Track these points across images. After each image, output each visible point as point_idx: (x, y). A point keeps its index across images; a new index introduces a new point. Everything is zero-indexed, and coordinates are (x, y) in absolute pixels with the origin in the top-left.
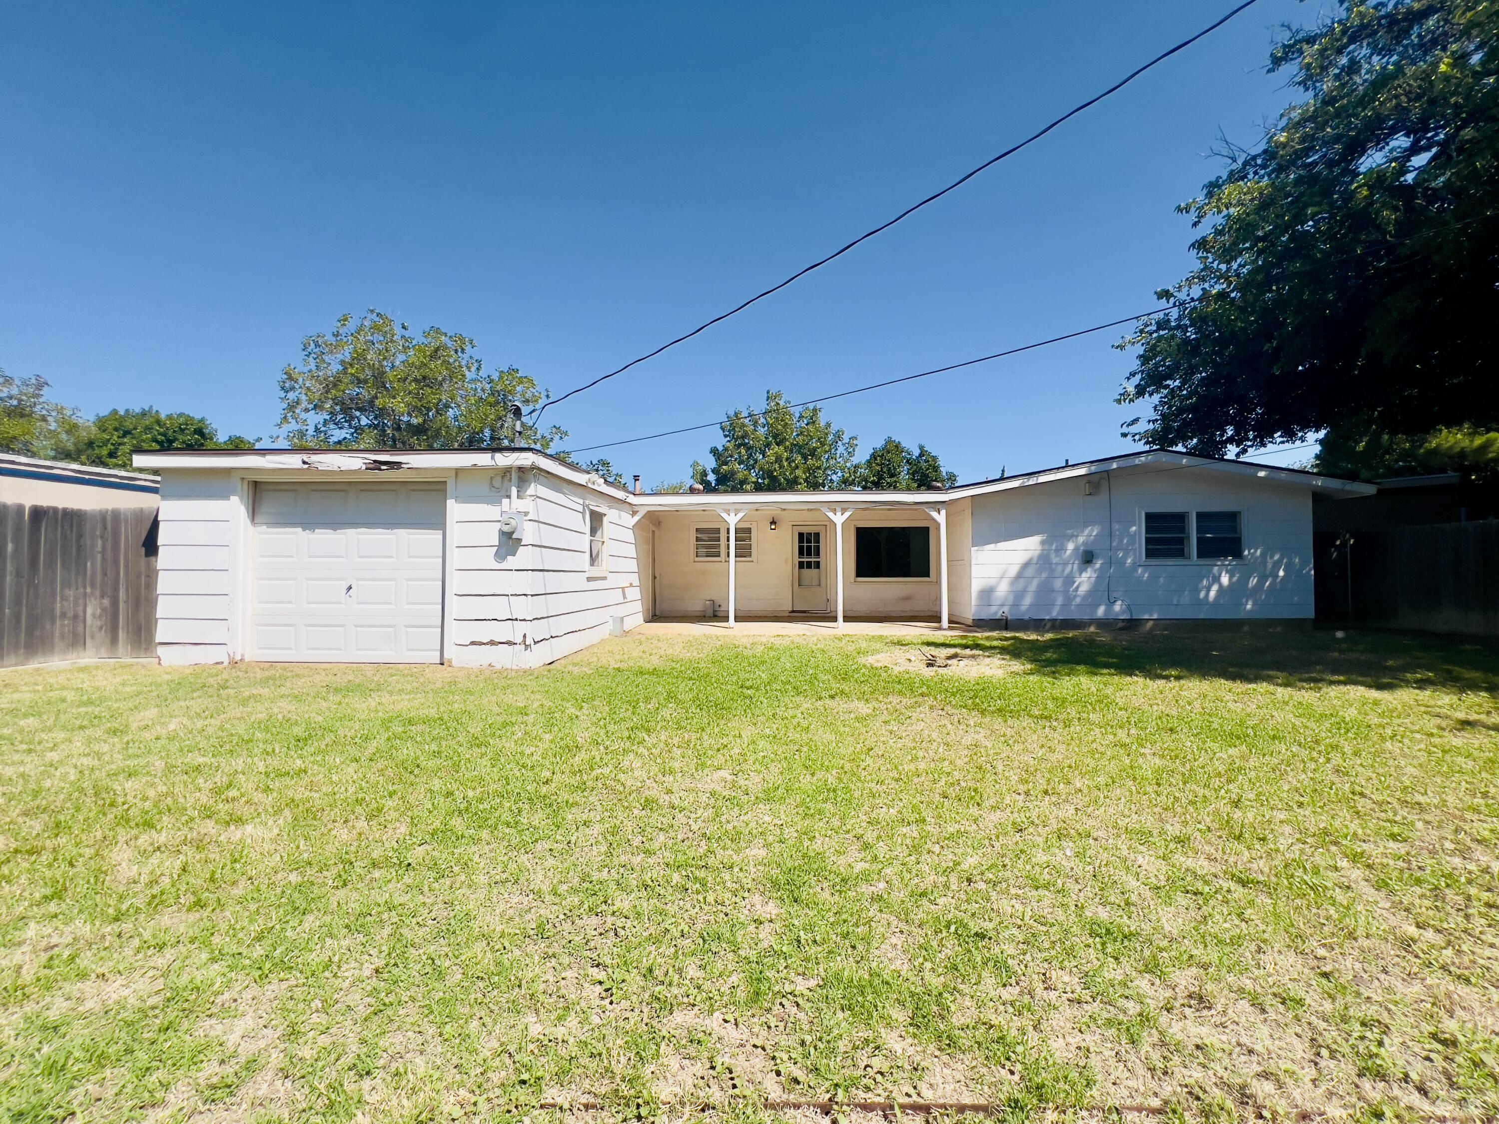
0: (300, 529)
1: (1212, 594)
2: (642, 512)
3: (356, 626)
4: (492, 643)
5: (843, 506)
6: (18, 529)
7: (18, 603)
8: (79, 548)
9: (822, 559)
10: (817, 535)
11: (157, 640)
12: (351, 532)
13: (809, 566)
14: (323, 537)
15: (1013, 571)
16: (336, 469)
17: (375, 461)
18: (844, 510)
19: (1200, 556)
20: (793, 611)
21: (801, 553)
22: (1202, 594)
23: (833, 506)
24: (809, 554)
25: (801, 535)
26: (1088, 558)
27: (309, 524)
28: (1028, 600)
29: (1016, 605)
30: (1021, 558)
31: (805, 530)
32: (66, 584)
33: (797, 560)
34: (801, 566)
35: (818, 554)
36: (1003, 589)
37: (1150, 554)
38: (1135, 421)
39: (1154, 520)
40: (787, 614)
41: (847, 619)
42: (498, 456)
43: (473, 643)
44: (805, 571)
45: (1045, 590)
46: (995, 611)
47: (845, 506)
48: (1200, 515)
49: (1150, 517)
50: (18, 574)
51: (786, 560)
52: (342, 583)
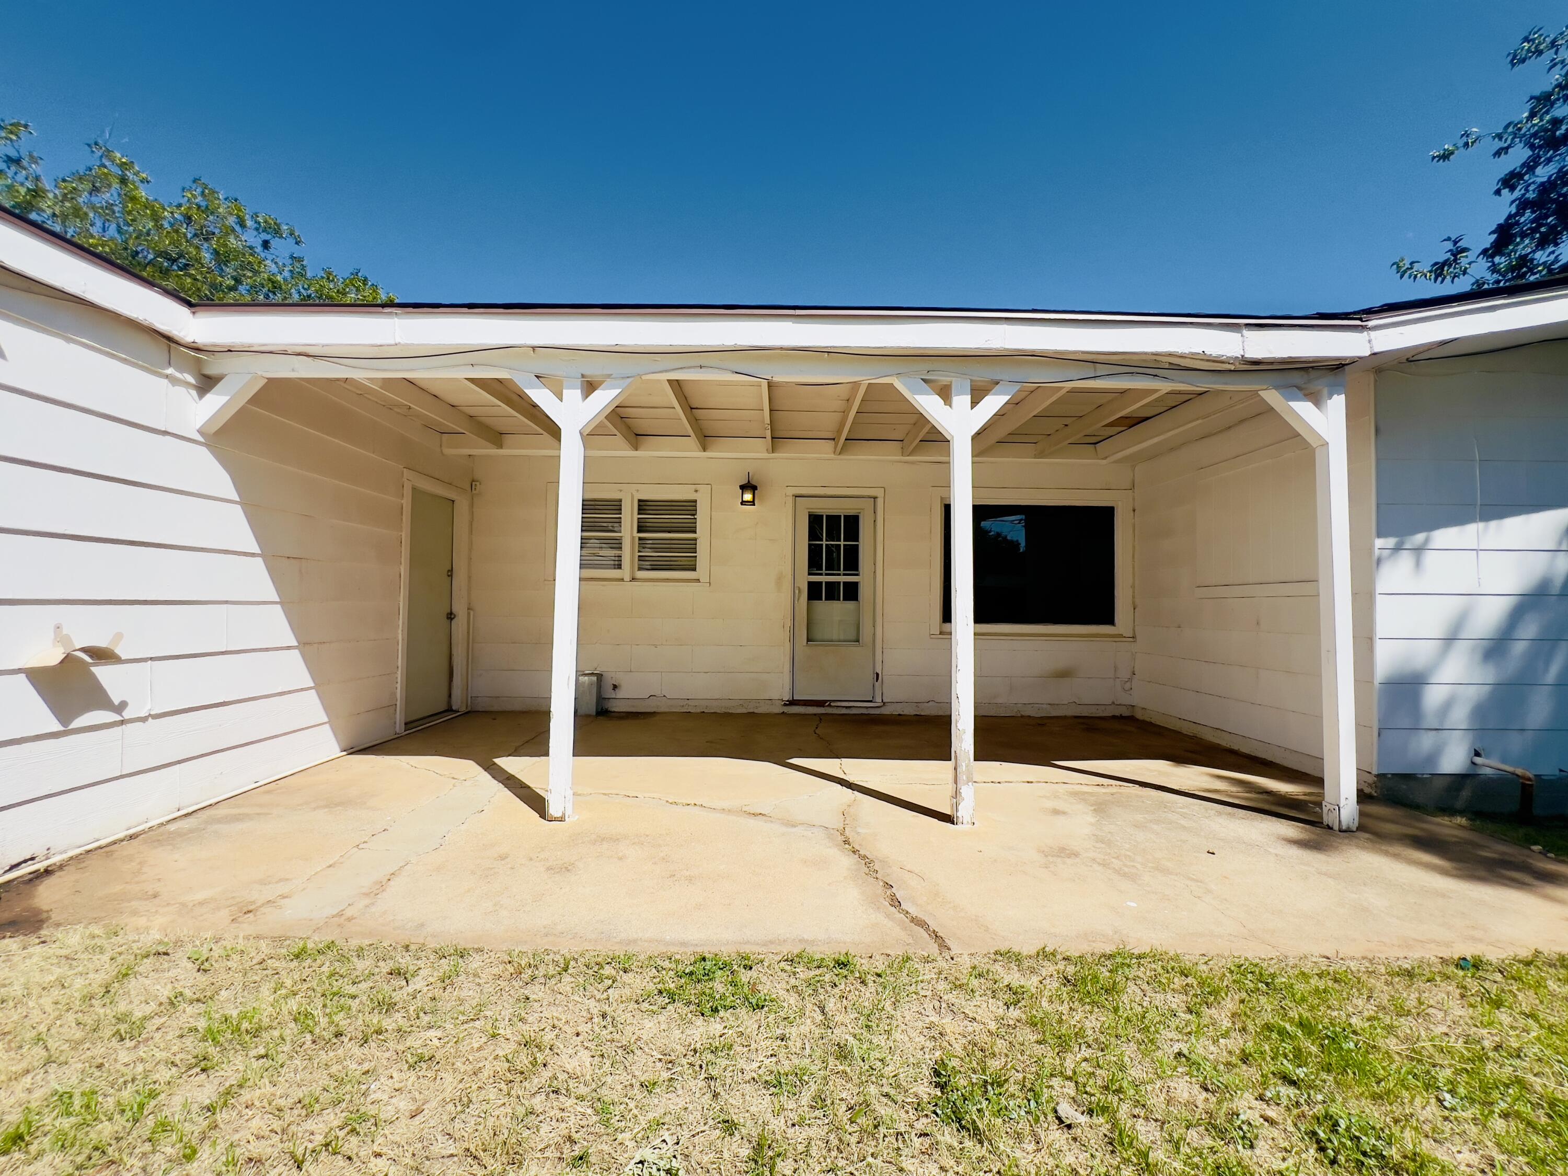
9: (863, 578)
10: (853, 522)
13: (832, 592)
20: (792, 703)
21: (814, 564)
24: (832, 566)
25: (815, 520)
31: (826, 508)
33: (804, 579)
34: (814, 591)
35: (852, 564)
40: (778, 709)
44: (824, 607)
51: (779, 579)
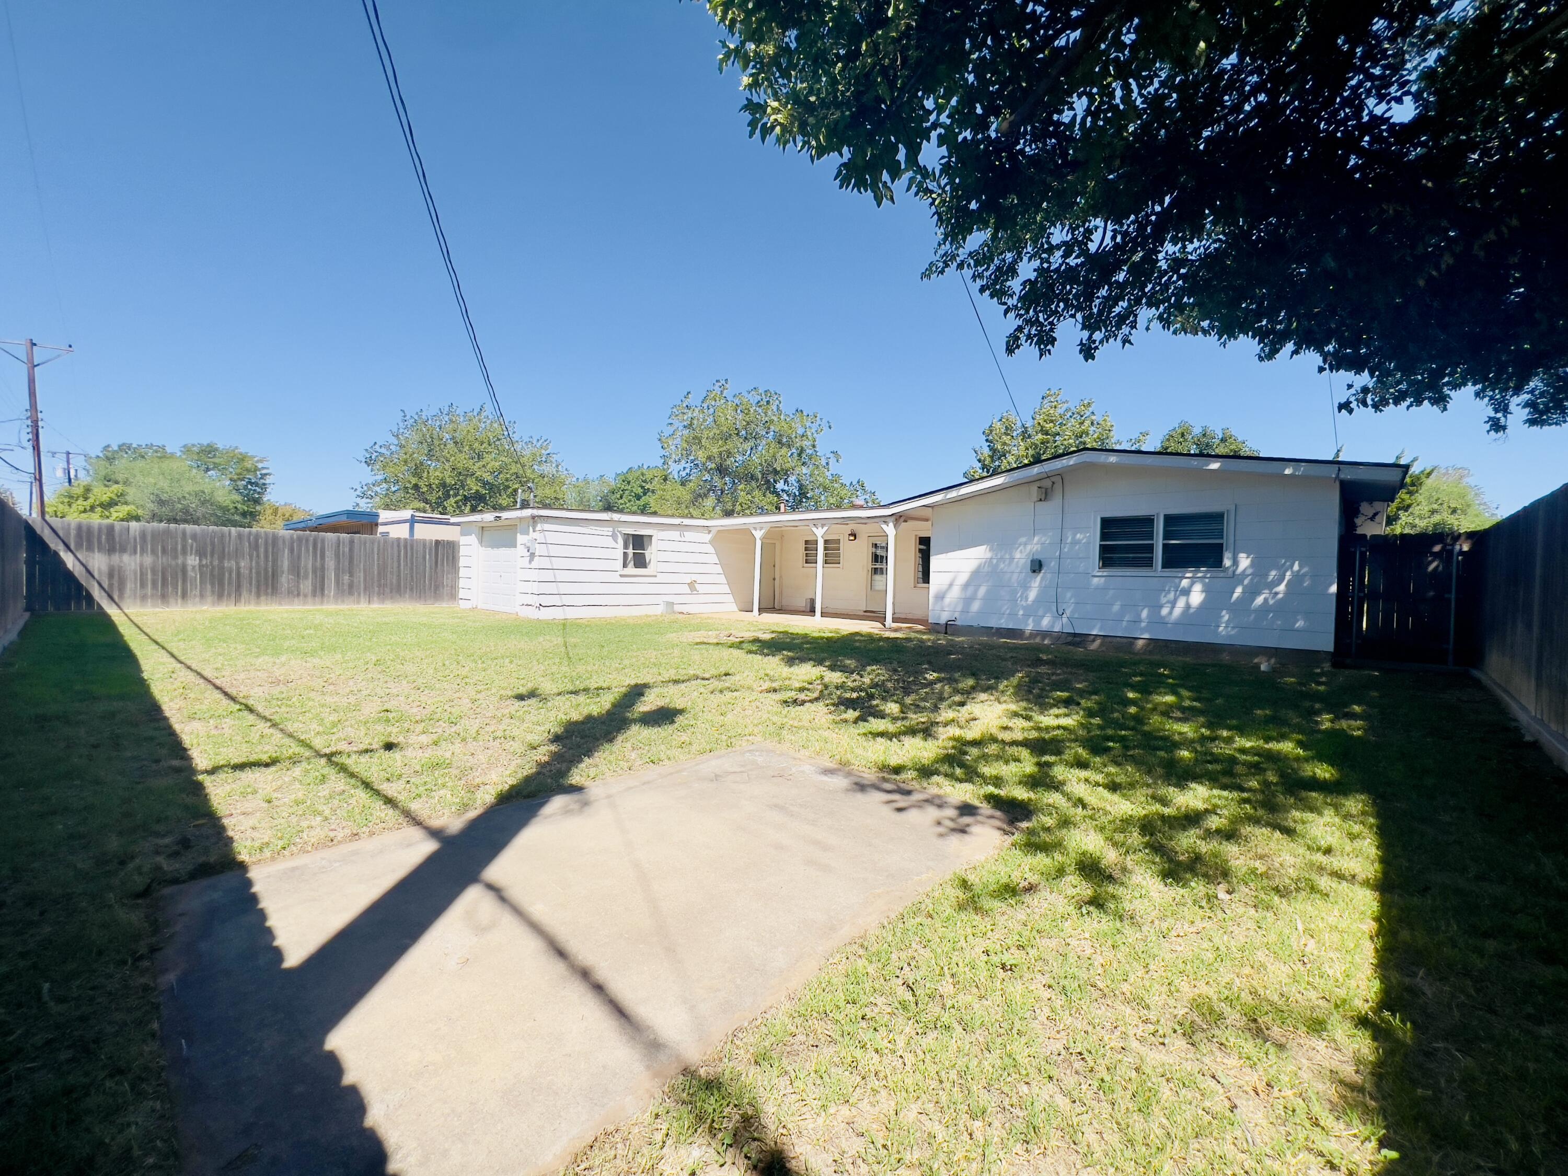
1: (1177, 611)
2: (714, 531)
4: (526, 605)
5: (823, 522)
6: (430, 549)
7: (430, 580)
8: (453, 557)
11: (459, 598)
13: (881, 572)
15: (963, 578)
18: (823, 526)
19: (1165, 565)
20: (866, 611)
21: (875, 561)
22: (1165, 611)
23: (815, 522)
24: (881, 562)
25: (875, 545)
26: (1037, 566)
28: (976, 606)
29: (965, 611)
30: (971, 566)
31: (877, 541)
32: (448, 573)
33: (870, 566)
34: (875, 572)
36: (955, 595)
37: (1105, 563)
39: (1109, 526)
40: (862, 614)
41: (823, 615)
44: (878, 577)
45: (990, 600)
46: (948, 617)
48: (1169, 519)
49: (1107, 523)
50: (431, 568)
51: (863, 567)
52: (499, 574)
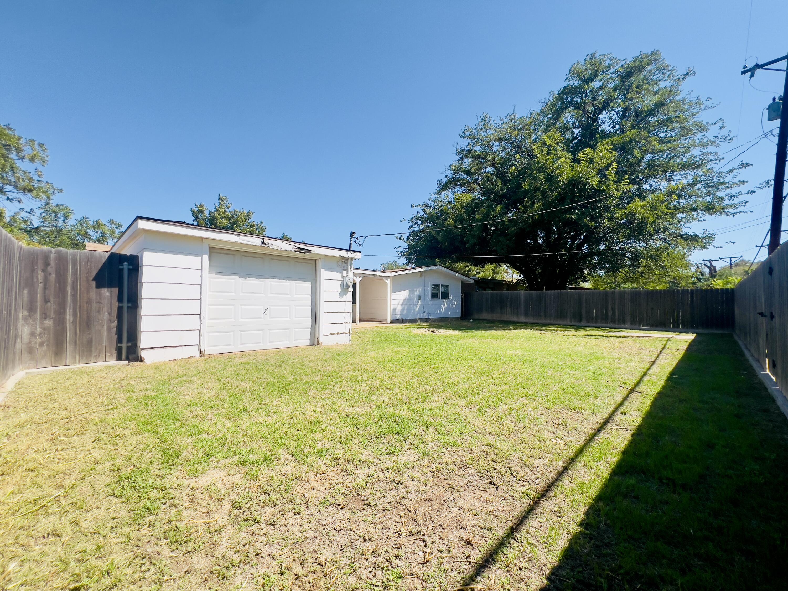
0: (238, 277)
1: (443, 310)
3: (269, 330)
4: (338, 334)
11: (141, 347)
12: (267, 281)
14: (251, 282)
15: (401, 303)
16: (279, 249)
17: (299, 248)
19: (442, 298)
23: (356, 275)
26: (419, 298)
27: (244, 275)
28: (405, 312)
29: (402, 314)
30: (402, 298)
36: (399, 308)
37: (432, 298)
38: (399, 247)
42: (349, 253)
43: (331, 334)
45: (409, 309)
46: (398, 316)
47: (360, 275)
48: (442, 286)
49: (432, 285)
52: (262, 307)
